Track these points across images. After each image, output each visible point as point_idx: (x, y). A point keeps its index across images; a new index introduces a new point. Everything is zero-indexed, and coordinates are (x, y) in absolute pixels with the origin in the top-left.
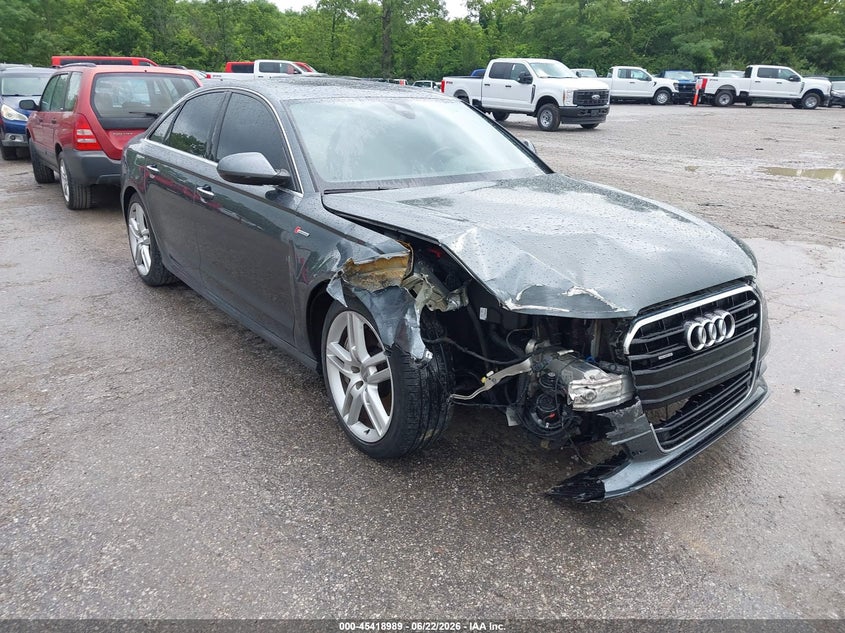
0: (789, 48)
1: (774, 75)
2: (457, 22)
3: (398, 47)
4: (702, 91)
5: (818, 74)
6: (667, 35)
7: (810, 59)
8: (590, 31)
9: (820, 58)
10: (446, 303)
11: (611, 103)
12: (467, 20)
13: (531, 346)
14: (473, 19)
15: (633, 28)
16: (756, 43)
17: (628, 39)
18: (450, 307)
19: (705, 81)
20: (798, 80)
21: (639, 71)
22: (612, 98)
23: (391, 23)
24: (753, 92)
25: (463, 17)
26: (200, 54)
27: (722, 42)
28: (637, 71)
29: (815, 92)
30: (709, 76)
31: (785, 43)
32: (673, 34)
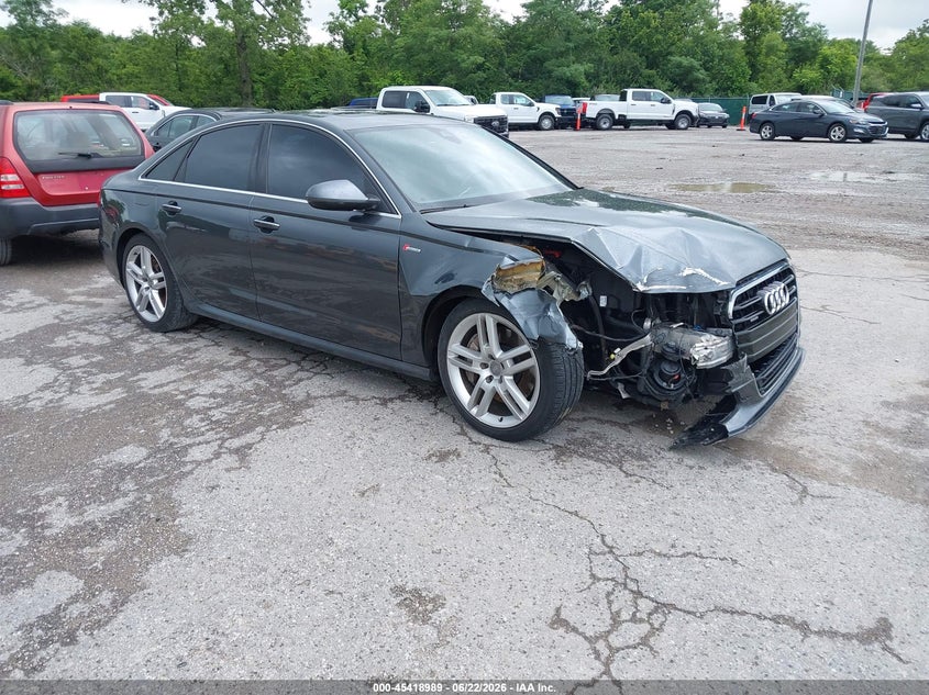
0: (653, 72)
1: (647, 98)
2: (320, 48)
3: (257, 76)
4: (583, 115)
5: (682, 96)
6: (539, 61)
7: (673, 81)
8: (465, 56)
9: (681, 81)
10: (579, 294)
11: (510, 130)
12: (331, 46)
13: (647, 324)
14: (336, 44)
15: (505, 54)
16: (623, 67)
17: (501, 64)
18: (582, 297)
19: (585, 105)
20: (669, 102)
21: (521, 98)
22: (510, 125)
23: (248, 51)
24: (631, 115)
25: (326, 44)
26: (13, 86)
27: (592, 65)
28: (518, 96)
29: (685, 113)
30: (586, 100)
31: (650, 66)
32: (546, 59)
